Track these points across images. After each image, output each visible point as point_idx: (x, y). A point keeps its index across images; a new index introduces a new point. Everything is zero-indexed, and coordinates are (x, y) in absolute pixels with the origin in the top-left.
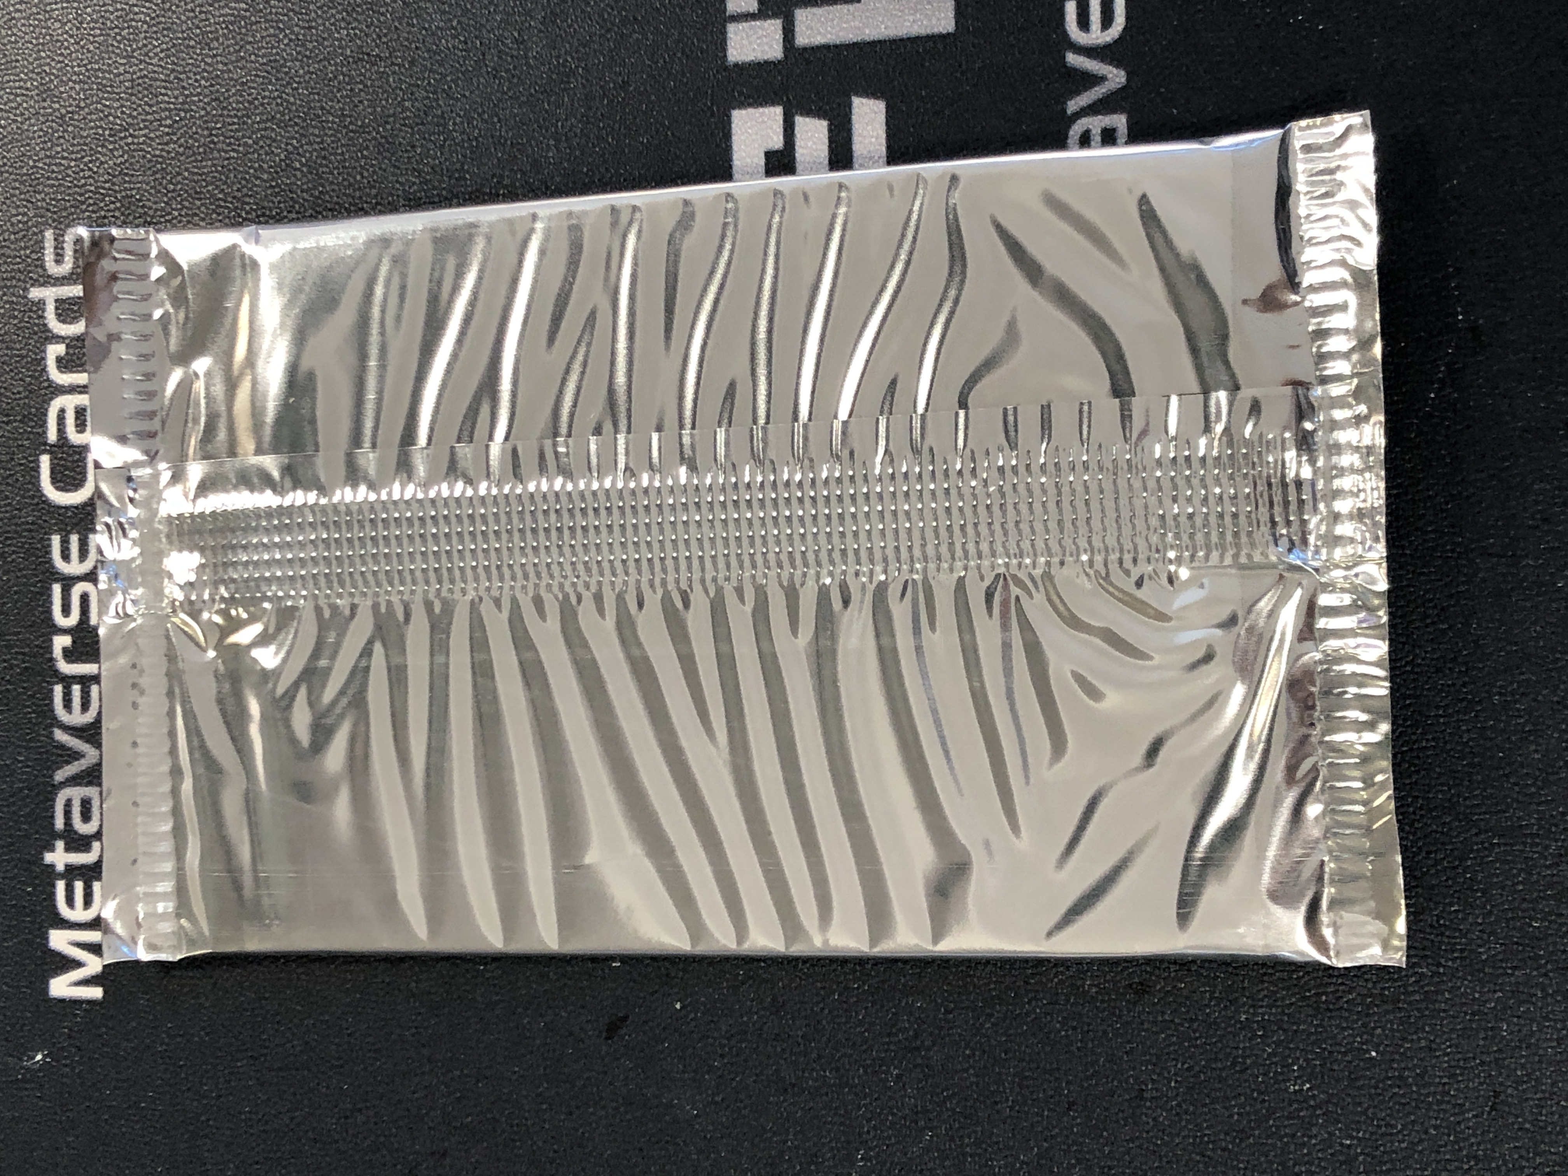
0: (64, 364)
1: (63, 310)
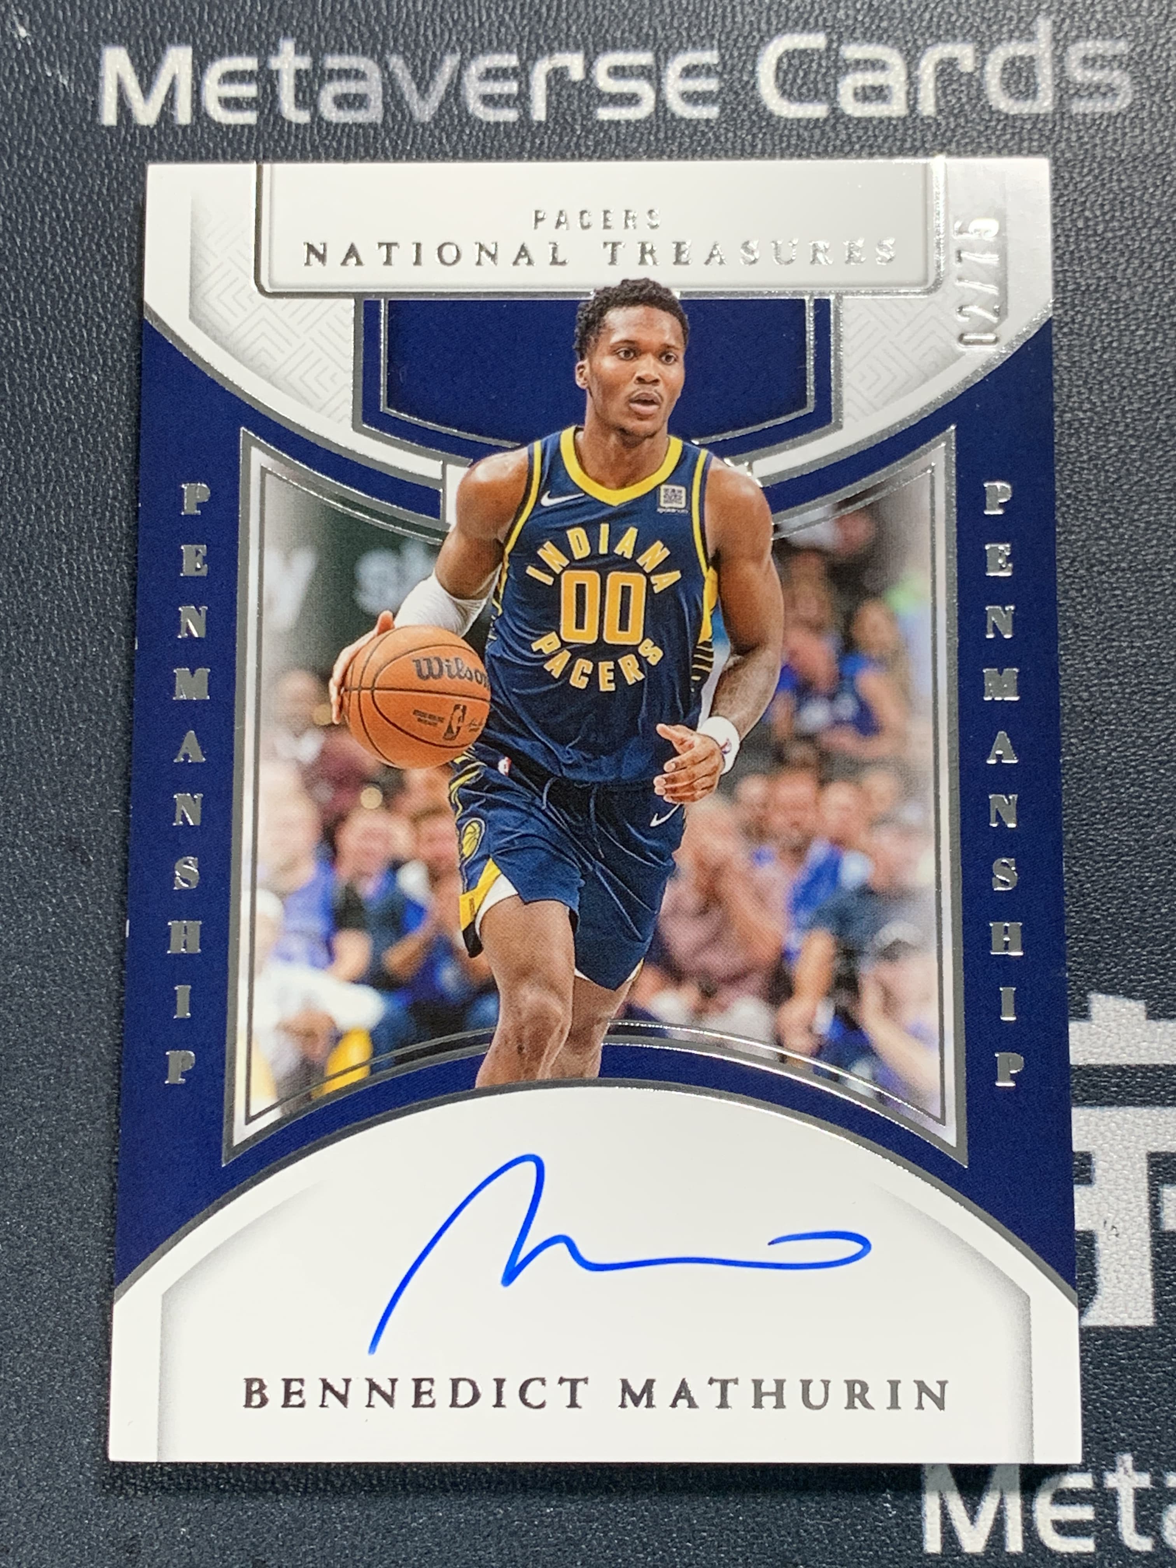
0: (947, 69)
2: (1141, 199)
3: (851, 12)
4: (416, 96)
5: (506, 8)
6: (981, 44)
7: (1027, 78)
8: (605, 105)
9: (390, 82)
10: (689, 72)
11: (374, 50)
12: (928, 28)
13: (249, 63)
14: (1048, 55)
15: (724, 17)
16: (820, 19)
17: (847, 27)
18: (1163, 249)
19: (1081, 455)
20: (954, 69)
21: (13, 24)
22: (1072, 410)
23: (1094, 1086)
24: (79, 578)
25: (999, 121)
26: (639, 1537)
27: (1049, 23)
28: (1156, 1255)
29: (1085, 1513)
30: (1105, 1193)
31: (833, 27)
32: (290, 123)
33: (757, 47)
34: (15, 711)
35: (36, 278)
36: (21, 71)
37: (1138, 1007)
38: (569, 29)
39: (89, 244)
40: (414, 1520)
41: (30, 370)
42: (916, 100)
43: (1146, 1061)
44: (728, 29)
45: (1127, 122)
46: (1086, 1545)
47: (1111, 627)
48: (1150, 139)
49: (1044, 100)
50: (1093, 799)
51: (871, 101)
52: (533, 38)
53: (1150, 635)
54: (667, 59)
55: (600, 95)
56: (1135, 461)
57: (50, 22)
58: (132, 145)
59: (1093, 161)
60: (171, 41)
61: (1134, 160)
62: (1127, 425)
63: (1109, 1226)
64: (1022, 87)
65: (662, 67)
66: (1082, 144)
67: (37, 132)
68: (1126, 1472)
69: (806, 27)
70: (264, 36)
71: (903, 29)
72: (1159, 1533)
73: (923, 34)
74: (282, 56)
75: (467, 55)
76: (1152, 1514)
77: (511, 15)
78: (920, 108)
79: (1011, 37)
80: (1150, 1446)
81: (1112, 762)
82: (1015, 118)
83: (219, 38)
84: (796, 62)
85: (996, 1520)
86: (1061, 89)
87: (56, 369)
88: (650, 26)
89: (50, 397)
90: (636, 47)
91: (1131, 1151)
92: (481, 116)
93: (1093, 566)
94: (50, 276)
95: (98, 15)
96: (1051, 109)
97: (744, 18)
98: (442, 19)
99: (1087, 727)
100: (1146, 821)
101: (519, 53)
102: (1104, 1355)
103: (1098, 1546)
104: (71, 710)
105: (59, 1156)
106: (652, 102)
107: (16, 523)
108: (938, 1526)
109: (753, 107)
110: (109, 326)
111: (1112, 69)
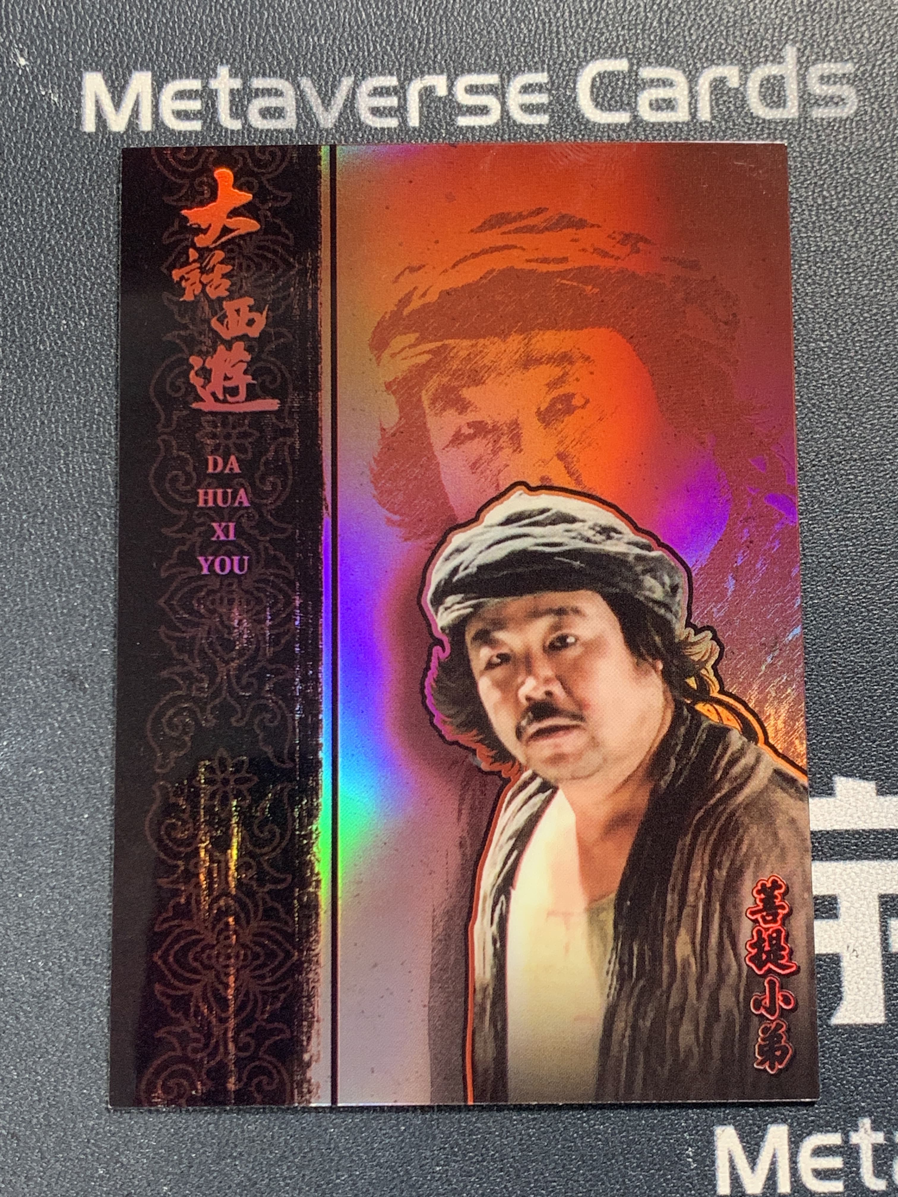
1: (773, 85)
2: (864, 182)
3: (647, 43)
4: (321, 108)
5: (388, 42)
7: (779, 91)
8: (464, 115)
9: (301, 99)
10: (526, 89)
11: (289, 73)
12: (704, 55)
13: (195, 84)
14: (794, 74)
15: (551, 47)
17: (644, 54)
18: (882, 219)
19: (823, 374)
20: (724, 85)
21: (15, 55)
22: (815, 340)
23: (839, 846)
24: (74, 475)
25: (758, 124)
26: (505, 1187)
27: (795, 49)
28: (886, 970)
29: (836, 1162)
30: (848, 924)
31: (633, 54)
32: (227, 129)
33: (577, 70)
34: (28, 576)
35: (36, 249)
36: (22, 92)
37: (871, 786)
38: (436, 56)
39: (77, 223)
40: (338, 1177)
41: (34, 318)
42: (696, 108)
43: (877, 827)
45: (854, 124)
46: (838, 1186)
47: (846, 503)
48: (871, 137)
49: (792, 108)
50: (836, 631)
51: (663, 110)
52: (408, 63)
53: (875, 508)
55: (460, 107)
56: (862, 378)
57: (43, 53)
58: (107, 147)
59: (828, 154)
60: (135, 68)
61: (859, 153)
62: (856, 352)
63: (851, 949)
64: (775, 99)
65: (506, 84)
66: (820, 141)
67: (35, 137)
68: (866, 1132)
69: (614, 55)
72: (891, 1176)
73: (700, 59)
74: (219, 79)
76: (886, 1163)
77: (392, 47)
78: (699, 115)
79: (766, 61)
80: (883, 1112)
81: (848, 604)
82: (770, 122)
84: (606, 81)
85: (770, 1169)
86: (804, 100)
87: (54, 318)
89: (49, 338)
90: (486, 71)
91: (867, 893)
92: (370, 123)
93: (832, 457)
94: (48, 247)
95: (80, 48)
96: (797, 115)
98: (340, 50)
99: (829, 578)
100: (874, 647)
101: (398, 76)
102: (849, 1045)
103: (846, 1187)
104: (69, 574)
105: (67, 910)
106: (499, 112)
107: (26, 434)
108: (727, 1175)
110: (93, 284)
111: (842, 84)
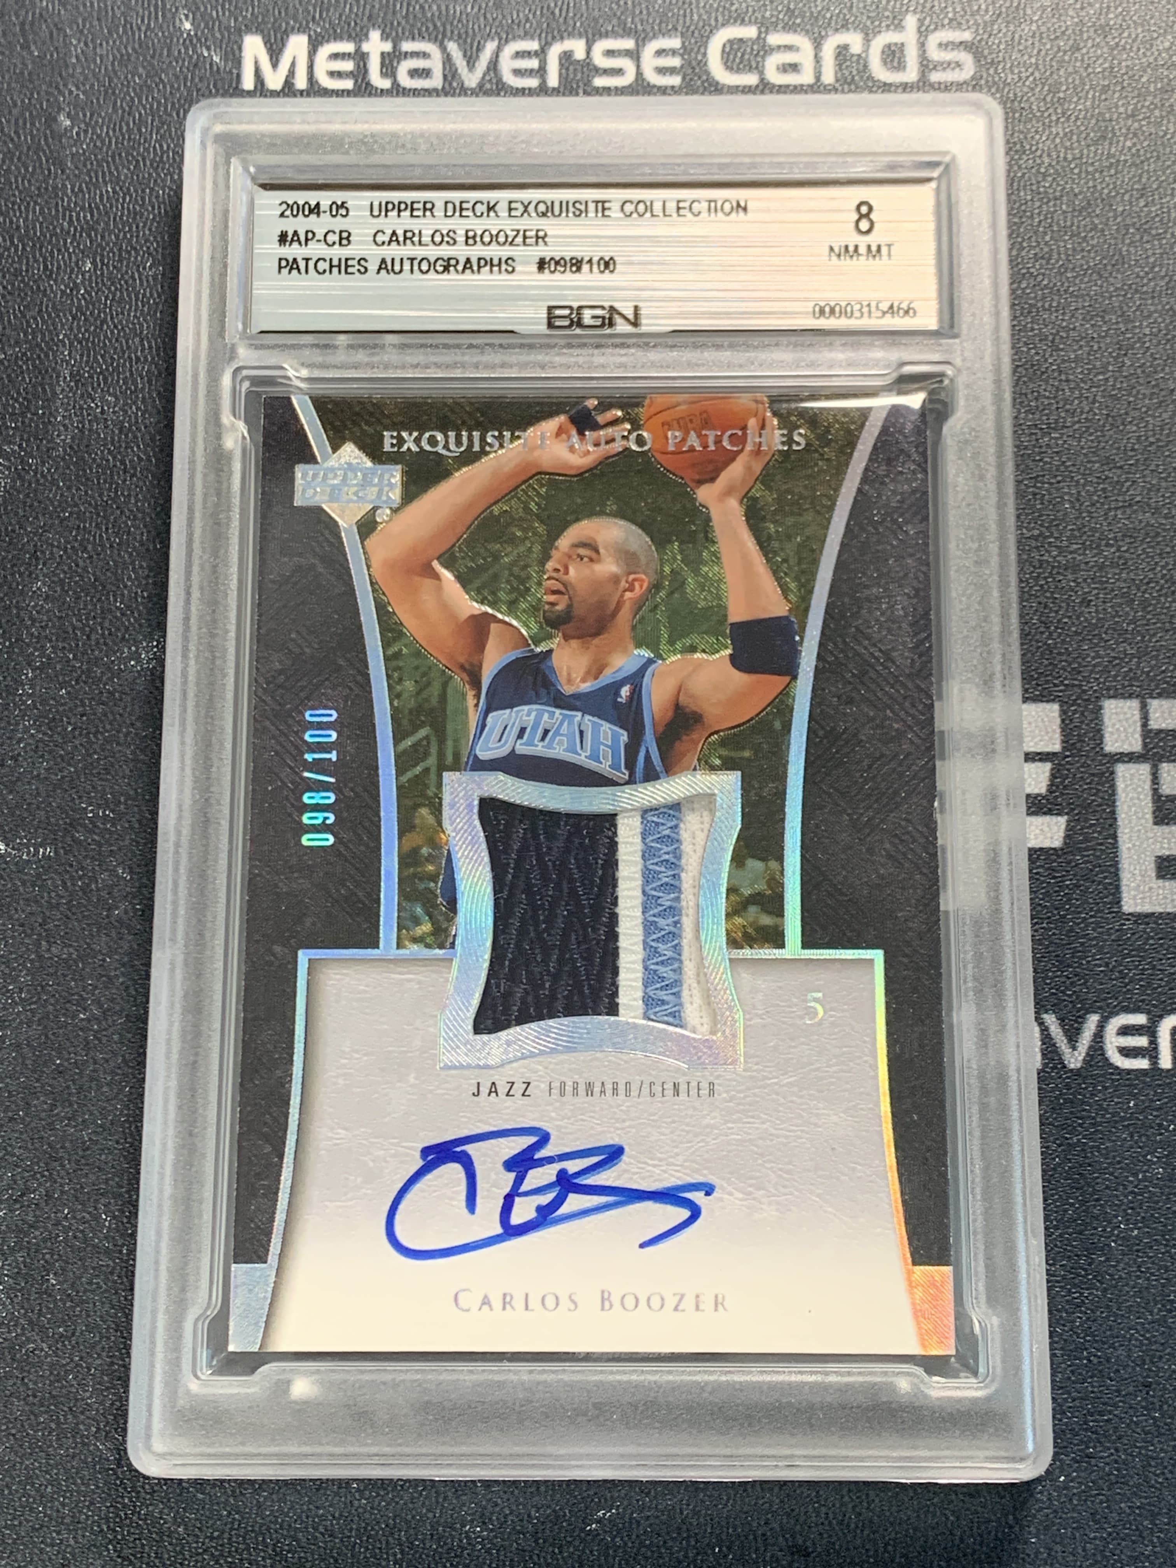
0: (842, 51)
6: (867, 34)
16: (753, 18)
44: (688, 24)
54: (644, 45)
70: (358, 29)
71: (812, 25)
75: (503, 42)
83: (327, 31)
88: (632, 23)
97: (700, 16)
109: (705, 78)
